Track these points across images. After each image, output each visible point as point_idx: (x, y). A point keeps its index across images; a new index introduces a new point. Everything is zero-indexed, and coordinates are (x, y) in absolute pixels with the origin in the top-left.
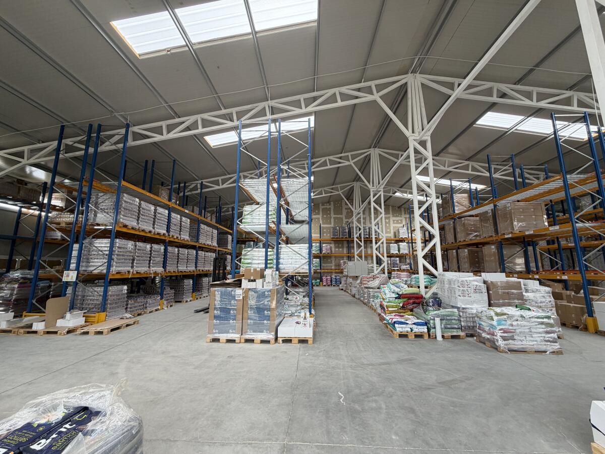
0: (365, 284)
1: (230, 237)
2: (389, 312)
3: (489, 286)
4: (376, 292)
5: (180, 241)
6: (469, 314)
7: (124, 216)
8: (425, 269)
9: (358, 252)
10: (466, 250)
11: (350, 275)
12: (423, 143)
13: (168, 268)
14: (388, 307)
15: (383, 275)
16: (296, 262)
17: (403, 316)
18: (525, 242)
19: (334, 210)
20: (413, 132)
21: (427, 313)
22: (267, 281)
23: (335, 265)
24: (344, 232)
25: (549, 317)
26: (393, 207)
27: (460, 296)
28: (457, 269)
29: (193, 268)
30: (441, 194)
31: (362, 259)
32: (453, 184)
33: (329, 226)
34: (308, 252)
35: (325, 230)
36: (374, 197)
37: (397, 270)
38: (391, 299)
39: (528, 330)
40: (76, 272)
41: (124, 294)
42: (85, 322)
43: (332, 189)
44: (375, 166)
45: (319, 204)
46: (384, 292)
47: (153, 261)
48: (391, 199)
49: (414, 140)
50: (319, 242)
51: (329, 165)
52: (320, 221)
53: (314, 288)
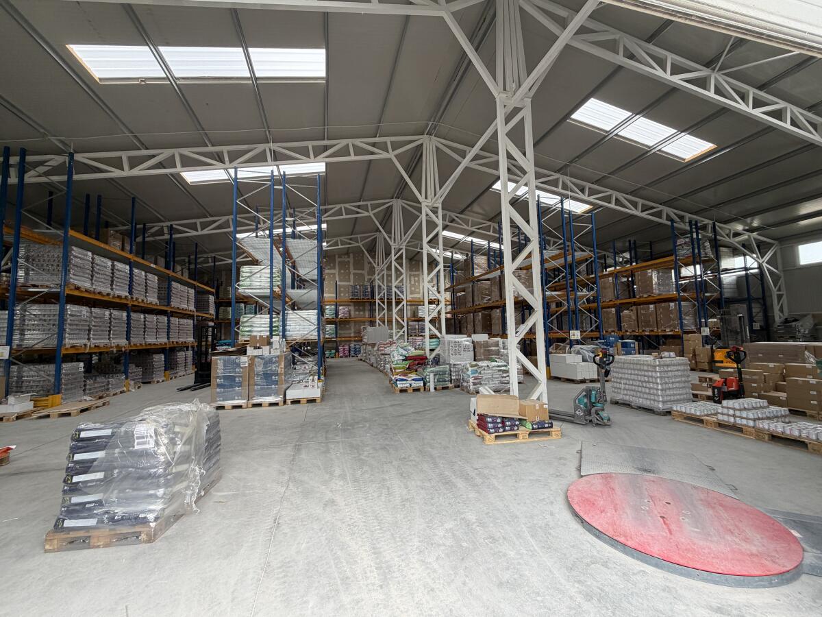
0: (381, 350)
1: (212, 298)
2: (396, 373)
3: (475, 344)
5: (146, 305)
6: (458, 369)
7: (74, 275)
8: (431, 333)
9: (380, 316)
10: (480, 314)
11: (369, 342)
12: (434, 210)
13: (133, 340)
14: (394, 368)
16: (304, 328)
17: (406, 375)
19: (354, 264)
20: (426, 198)
21: (425, 371)
22: (274, 348)
23: (355, 332)
24: (365, 292)
25: (505, 366)
27: (453, 354)
29: (165, 340)
31: (384, 325)
33: (348, 283)
34: (316, 319)
35: (342, 289)
36: (395, 256)
38: (399, 362)
39: (491, 376)
40: (9, 347)
41: (79, 373)
42: (34, 407)
43: (351, 239)
44: (397, 219)
45: (335, 256)
46: (393, 355)
47: (114, 331)
49: (427, 206)
50: (335, 303)
51: (344, 214)
52: (335, 278)
53: (327, 360)
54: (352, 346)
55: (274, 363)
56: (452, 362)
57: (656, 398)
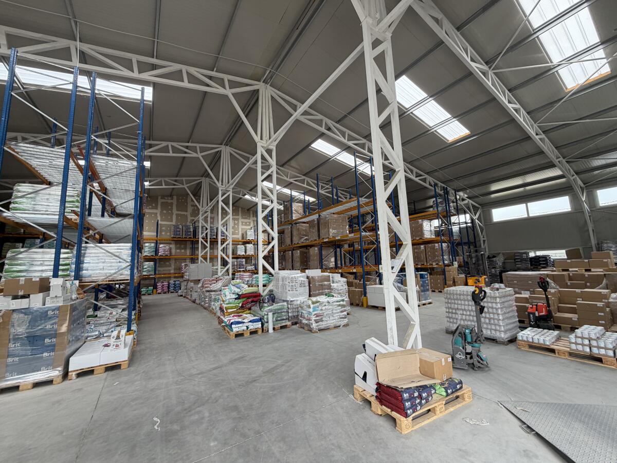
0: (206, 287)
2: (228, 314)
3: (310, 280)
4: (218, 295)
6: (295, 305)
8: (264, 268)
9: (203, 254)
10: (299, 252)
11: (192, 279)
12: (269, 152)
14: (227, 309)
15: (227, 277)
16: (111, 266)
17: (241, 315)
18: (336, 245)
19: (177, 205)
20: (261, 139)
21: (262, 310)
22: (53, 295)
23: (175, 269)
24: (187, 231)
25: (343, 300)
26: (242, 208)
27: (289, 291)
28: (291, 268)
30: (284, 202)
31: (207, 261)
32: (293, 194)
33: (170, 223)
34: (130, 254)
35: (163, 228)
36: (222, 196)
37: (243, 271)
38: (231, 300)
39: (331, 312)
43: (176, 181)
44: (225, 164)
45: (157, 197)
46: (225, 294)
48: (241, 200)
49: (262, 147)
50: (155, 241)
51: (171, 151)
52: (157, 217)
53: (143, 297)
54: (172, 282)
55: (50, 318)
56: (289, 298)
57: (498, 328)
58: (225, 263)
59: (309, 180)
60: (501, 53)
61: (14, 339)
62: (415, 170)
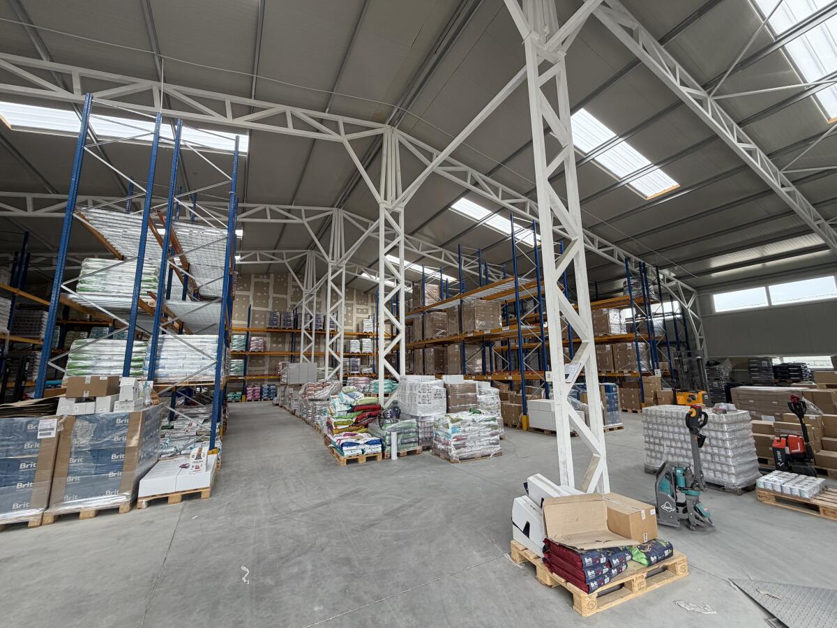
0: (311, 394)
2: (337, 431)
3: (448, 389)
4: (324, 405)
6: (427, 424)
8: (387, 371)
9: (306, 350)
10: (432, 350)
11: (291, 383)
12: (395, 215)
14: (336, 424)
15: (337, 382)
16: (192, 364)
17: (355, 434)
18: (484, 341)
19: (274, 285)
20: (385, 199)
21: (383, 428)
23: (270, 369)
24: (286, 321)
25: (494, 419)
26: (357, 291)
27: (420, 403)
28: (422, 371)
30: (413, 282)
31: (310, 360)
32: (425, 272)
33: (265, 309)
34: (216, 348)
35: (257, 316)
36: (332, 275)
37: (358, 374)
38: (342, 414)
39: (477, 435)
43: (273, 254)
44: (337, 232)
45: (250, 275)
46: (334, 404)
48: (356, 279)
49: (387, 209)
50: (246, 333)
51: (269, 217)
52: (249, 301)
53: (230, 406)
54: (265, 386)
55: (118, 428)
56: (420, 414)
57: (726, 469)
58: (334, 363)
59: (448, 253)
60: (726, 72)
61: (76, 453)
62: (597, 238)
